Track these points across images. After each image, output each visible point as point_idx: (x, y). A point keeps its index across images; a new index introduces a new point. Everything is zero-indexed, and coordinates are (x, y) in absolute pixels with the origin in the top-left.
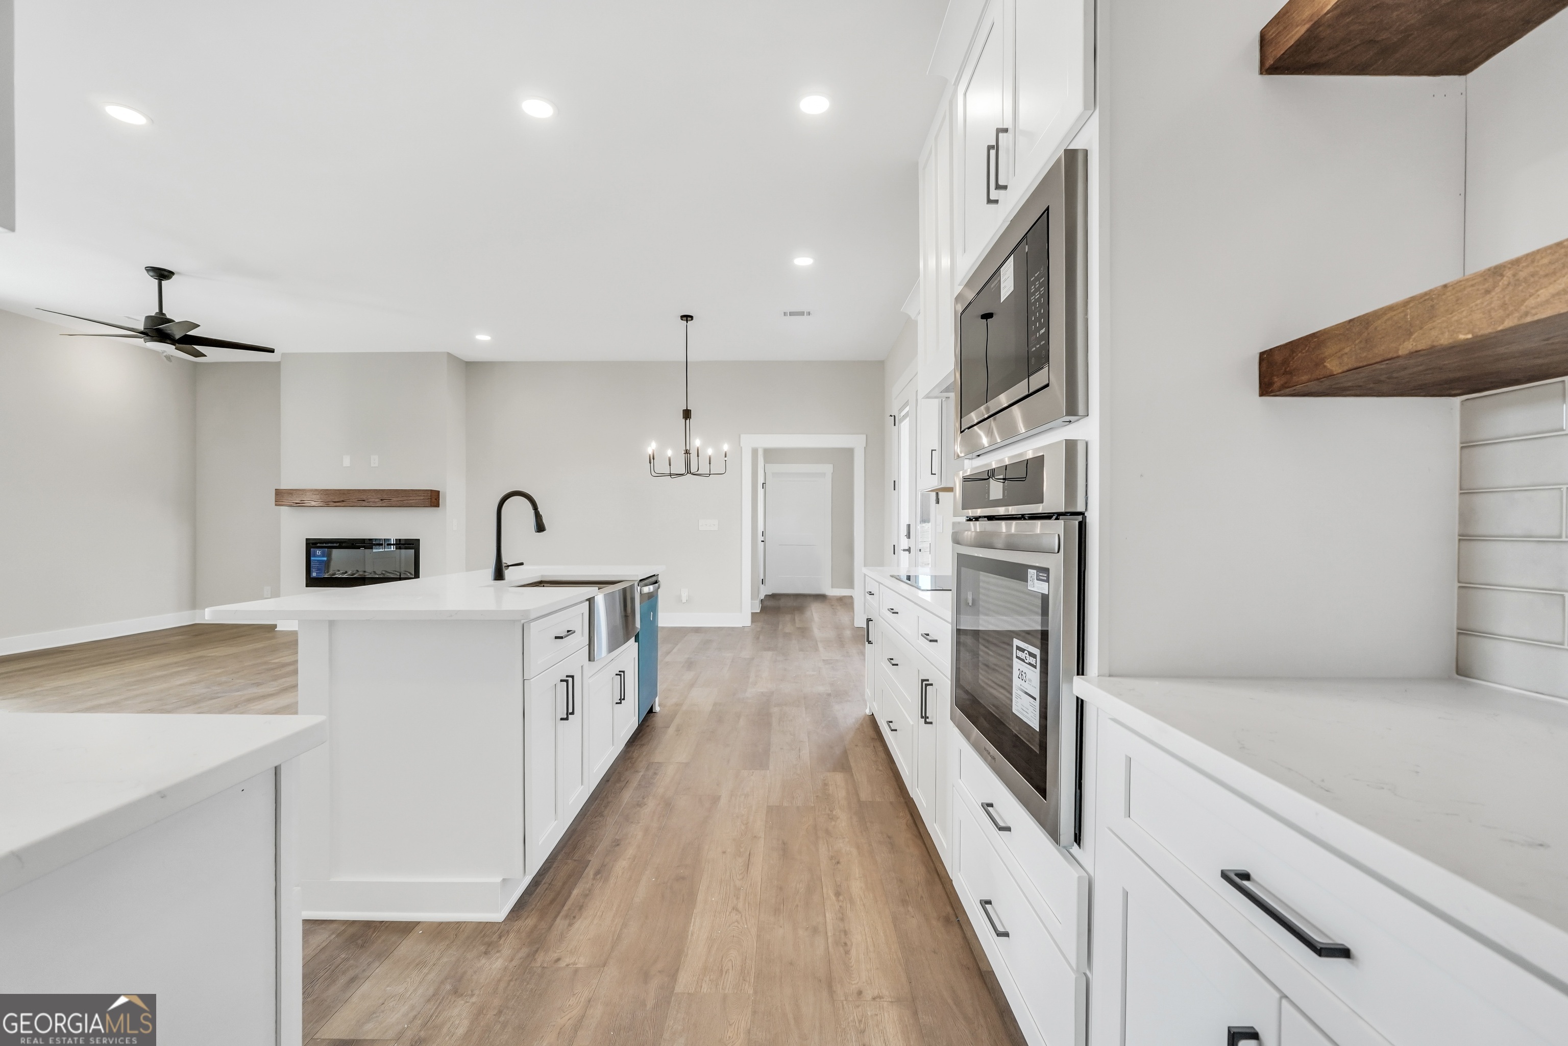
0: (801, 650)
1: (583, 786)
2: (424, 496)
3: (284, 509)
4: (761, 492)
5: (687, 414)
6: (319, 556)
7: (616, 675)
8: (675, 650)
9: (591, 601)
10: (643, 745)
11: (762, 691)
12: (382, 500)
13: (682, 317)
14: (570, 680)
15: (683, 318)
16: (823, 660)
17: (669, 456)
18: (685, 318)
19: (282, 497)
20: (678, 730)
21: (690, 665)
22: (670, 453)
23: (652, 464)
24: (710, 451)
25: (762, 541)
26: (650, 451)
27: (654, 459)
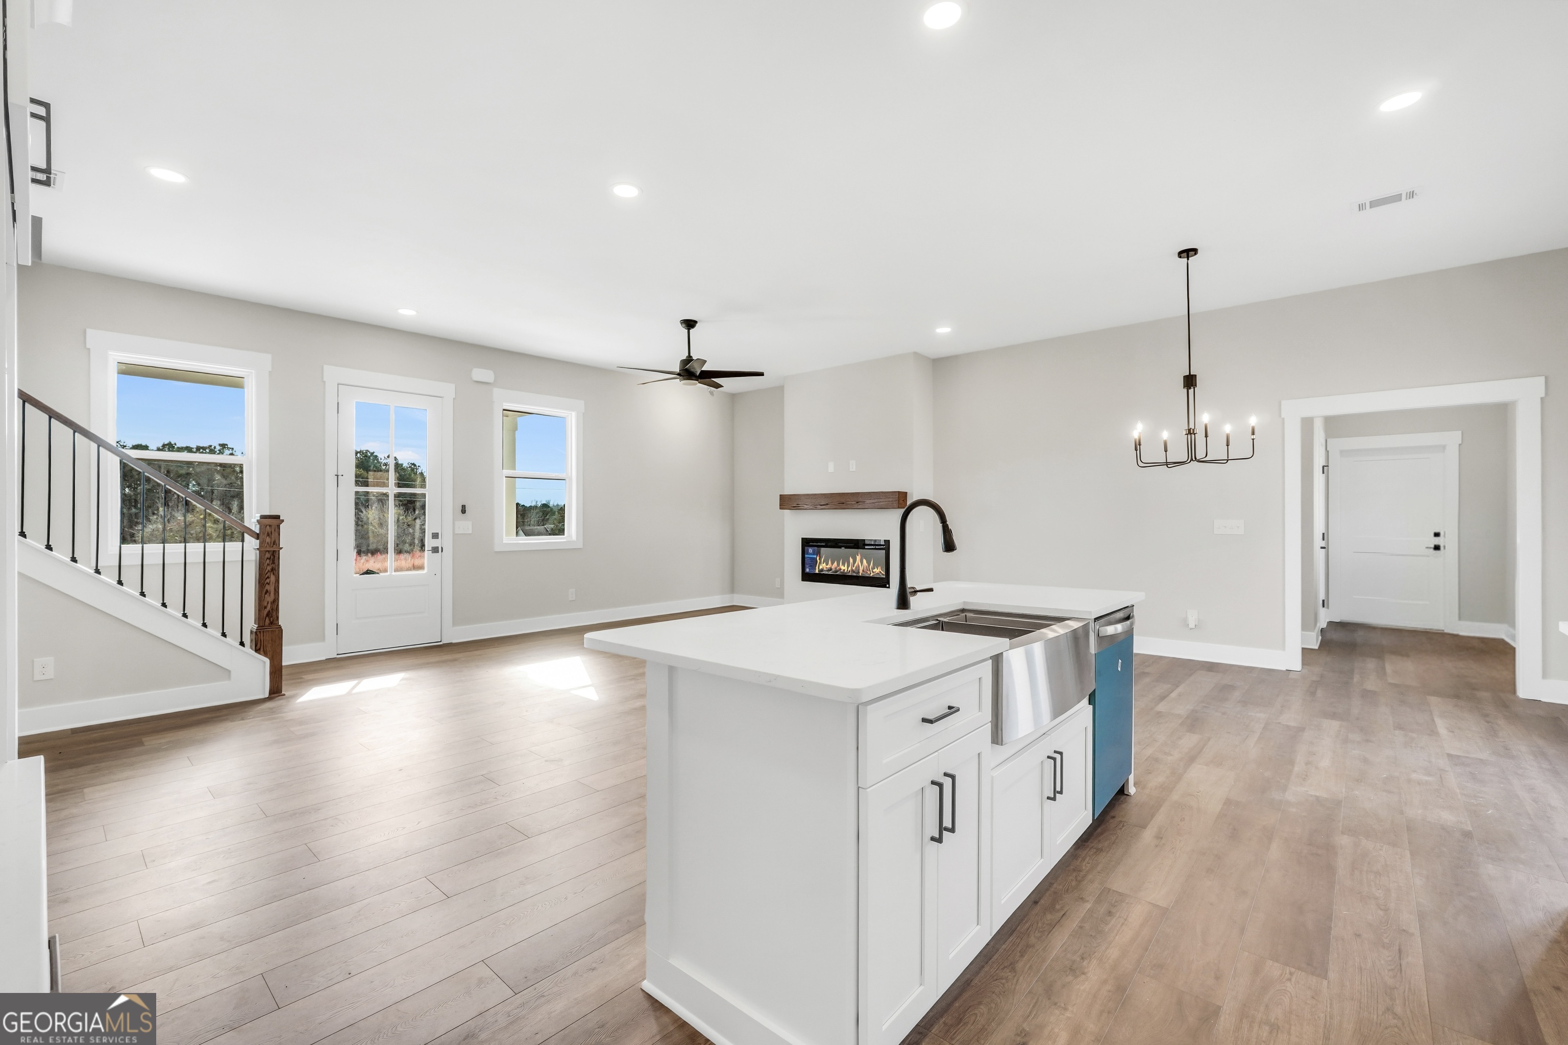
0: (1399, 727)
1: (979, 927)
2: (893, 498)
3: (787, 512)
4: (1319, 480)
5: (1190, 381)
6: (811, 554)
7: (1049, 757)
8: (1173, 695)
9: (997, 660)
10: (1099, 850)
11: (1318, 794)
12: (857, 502)
13: (1180, 254)
14: (947, 782)
15: (1182, 255)
16: (1449, 755)
17: (1165, 439)
18: (1185, 255)
19: (788, 502)
20: (1159, 837)
21: (1193, 722)
22: (1165, 435)
23: (1138, 452)
24: (1228, 428)
25: (1322, 548)
26: (1135, 435)
27: (1140, 445)
